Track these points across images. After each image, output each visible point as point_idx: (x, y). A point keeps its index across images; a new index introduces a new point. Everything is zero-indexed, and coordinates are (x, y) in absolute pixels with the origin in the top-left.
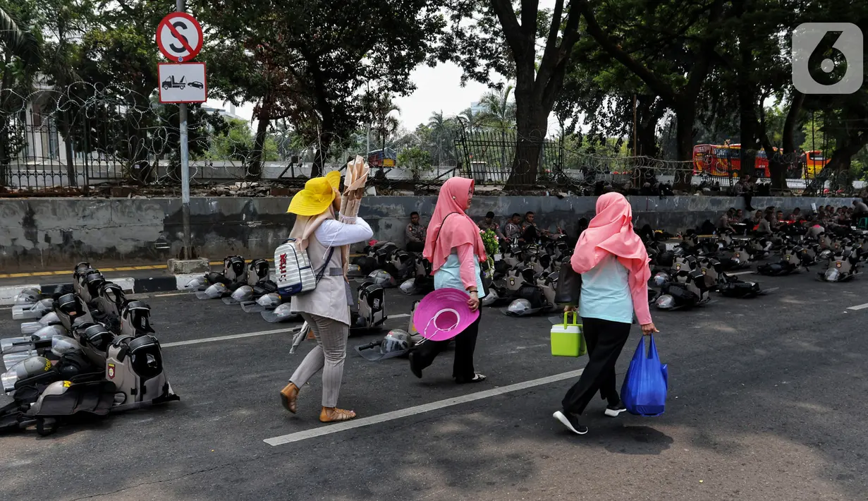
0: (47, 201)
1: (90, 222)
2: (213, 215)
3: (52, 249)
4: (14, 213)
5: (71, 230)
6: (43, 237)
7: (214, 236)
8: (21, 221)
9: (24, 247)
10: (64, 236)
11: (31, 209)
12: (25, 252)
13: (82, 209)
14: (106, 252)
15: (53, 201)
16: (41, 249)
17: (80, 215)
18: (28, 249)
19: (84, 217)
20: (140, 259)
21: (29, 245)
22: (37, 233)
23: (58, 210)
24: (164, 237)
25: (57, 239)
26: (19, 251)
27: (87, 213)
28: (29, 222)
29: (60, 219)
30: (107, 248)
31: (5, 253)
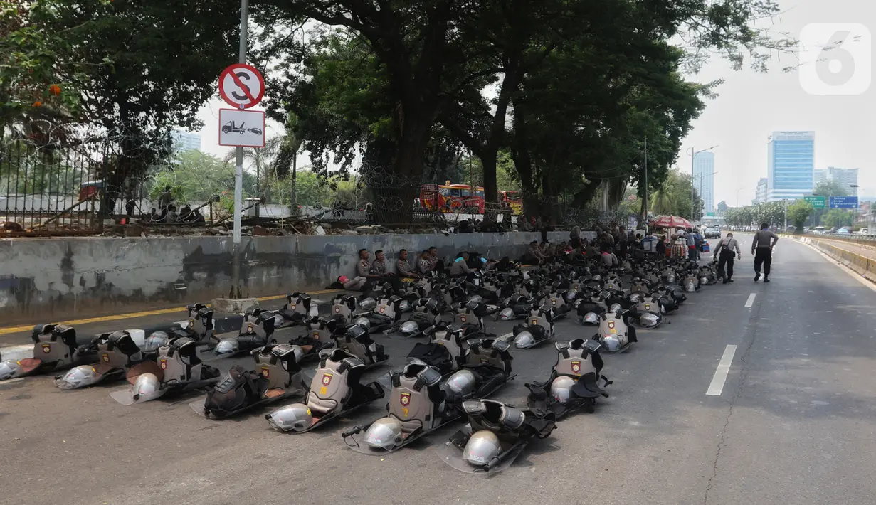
0: (86, 241)
1: (121, 263)
2: (223, 254)
3: (86, 294)
4: (54, 254)
5: (104, 272)
6: (79, 280)
7: (223, 275)
8: (60, 263)
9: (60, 292)
10: (97, 279)
11: (70, 250)
12: (60, 297)
13: (115, 249)
14: (133, 295)
15: (91, 240)
16: (75, 294)
17: (114, 255)
18: (63, 294)
19: (117, 257)
20: (161, 301)
21: (64, 289)
22: (73, 275)
23: (94, 251)
24: (183, 278)
25: (91, 283)
26: (55, 296)
27: (120, 253)
28: (67, 264)
29: (95, 261)
30: (134, 290)
31: (41, 299)
